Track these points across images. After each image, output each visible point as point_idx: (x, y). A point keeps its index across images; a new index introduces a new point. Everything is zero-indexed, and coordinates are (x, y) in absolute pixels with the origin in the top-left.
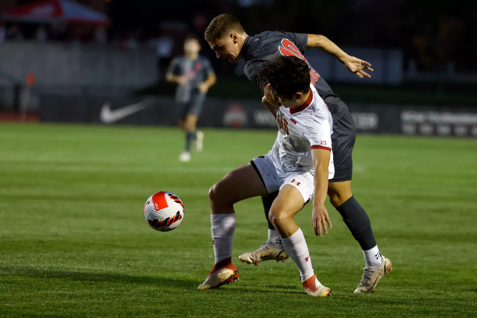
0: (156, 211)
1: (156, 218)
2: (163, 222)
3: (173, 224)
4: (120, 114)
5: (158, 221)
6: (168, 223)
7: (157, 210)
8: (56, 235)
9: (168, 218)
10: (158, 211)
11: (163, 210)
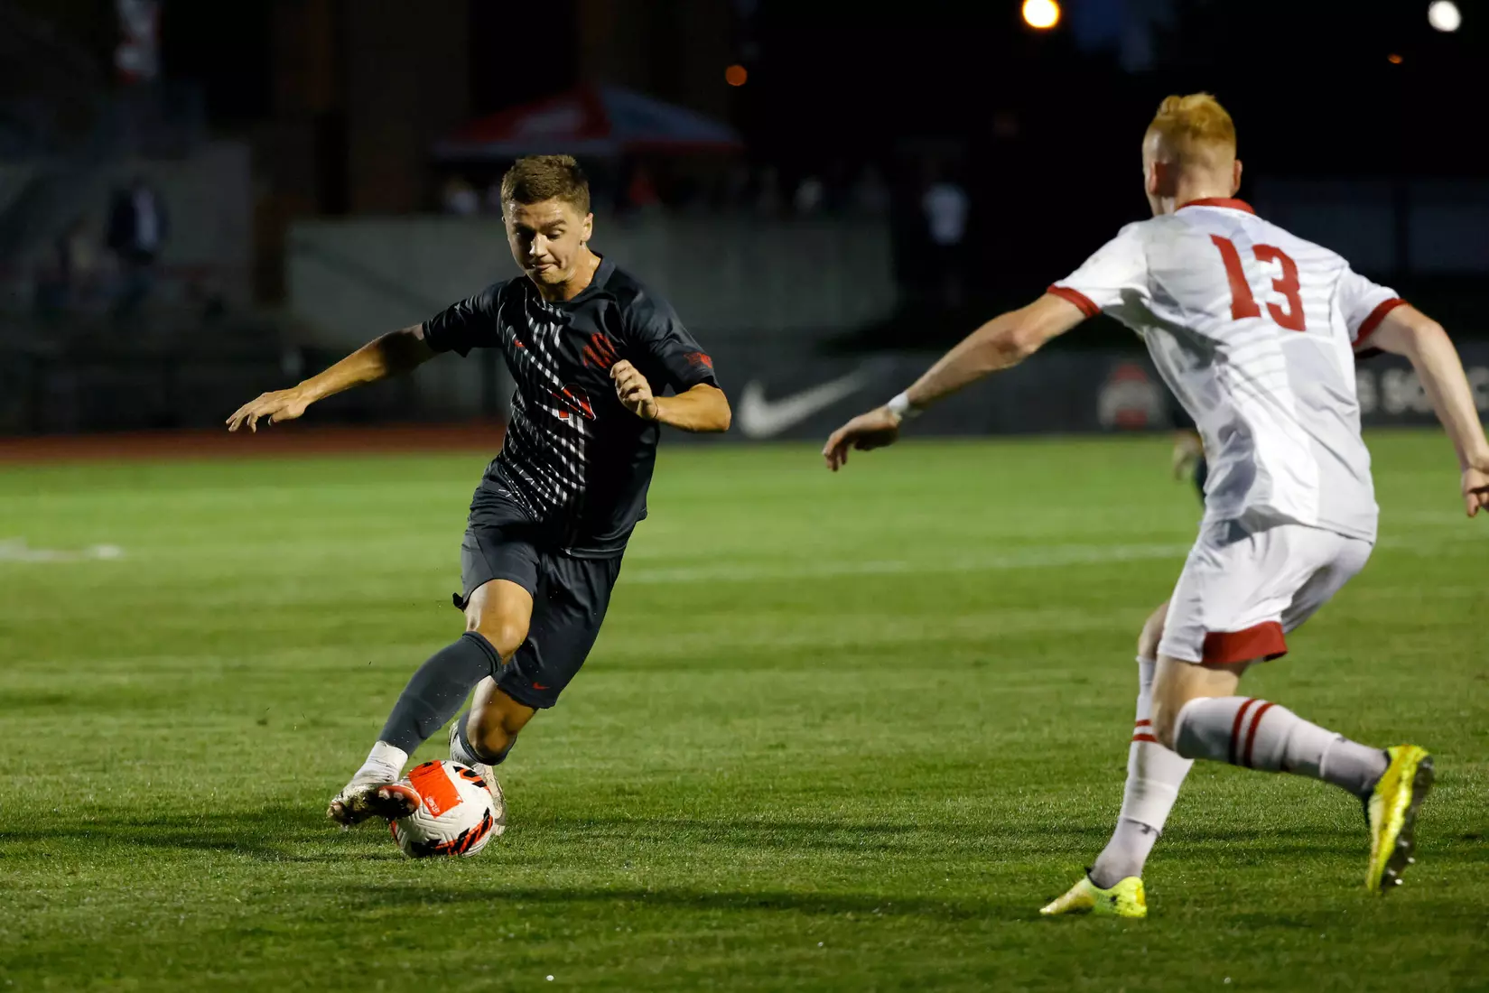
0: (431, 817)
1: (436, 837)
2: (453, 844)
3: (477, 843)
4: (795, 409)
5: (440, 842)
6: (465, 844)
7: (435, 815)
8: (663, 770)
9: (466, 832)
10: (438, 818)
11: (450, 812)
